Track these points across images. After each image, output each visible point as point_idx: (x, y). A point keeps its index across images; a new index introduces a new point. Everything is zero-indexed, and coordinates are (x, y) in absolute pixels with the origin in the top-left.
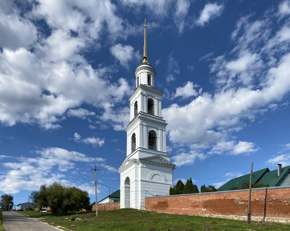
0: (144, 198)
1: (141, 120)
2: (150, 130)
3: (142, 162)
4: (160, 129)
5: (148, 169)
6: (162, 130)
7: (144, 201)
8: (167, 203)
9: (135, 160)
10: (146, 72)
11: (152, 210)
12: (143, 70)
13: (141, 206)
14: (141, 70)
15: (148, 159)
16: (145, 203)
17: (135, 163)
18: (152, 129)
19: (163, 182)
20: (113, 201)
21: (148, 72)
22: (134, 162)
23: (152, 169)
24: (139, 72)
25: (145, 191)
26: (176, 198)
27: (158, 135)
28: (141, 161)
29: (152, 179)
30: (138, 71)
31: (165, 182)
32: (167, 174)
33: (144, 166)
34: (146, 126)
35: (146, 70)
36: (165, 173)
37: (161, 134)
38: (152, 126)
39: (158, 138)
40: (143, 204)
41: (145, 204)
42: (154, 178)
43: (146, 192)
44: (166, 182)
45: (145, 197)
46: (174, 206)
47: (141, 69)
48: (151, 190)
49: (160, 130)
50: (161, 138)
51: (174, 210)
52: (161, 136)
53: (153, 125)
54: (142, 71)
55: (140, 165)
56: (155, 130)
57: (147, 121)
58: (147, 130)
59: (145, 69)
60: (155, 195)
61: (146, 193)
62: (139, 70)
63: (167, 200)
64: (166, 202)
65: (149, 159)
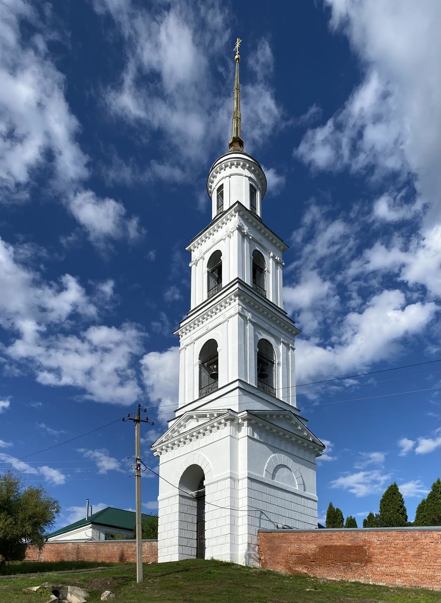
0: (255, 531)
1: (241, 303)
2: (260, 337)
3: (253, 422)
4: (284, 341)
5: (265, 447)
6: (287, 345)
7: (255, 541)
8: (365, 552)
9: (232, 413)
10: (246, 176)
11: (290, 569)
12: (237, 167)
13: (248, 556)
14: (233, 167)
15: (265, 416)
16: (257, 547)
17: (228, 423)
18: (265, 336)
19: (297, 488)
20: (103, 536)
21: (250, 178)
22: (226, 420)
23: (275, 449)
24: (224, 173)
25: (258, 510)
26: (412, 537)
27: (279, 356)
28: (249, 420)
29: (273, 476)
30: (221, 169)
31: (301, 492)
32: (307, 468)
33: (256, 436)
34: (253, 324)
35: (246, 170)
36: (301, 466)
37: (285, 355)
38: (266, 326)
39: (279, 364)
40: (254, 550)
41: (257, 550)
42: (277, 474)
43: (261, 516)
44: (305, 490)
45: (258, 529)
46: (401, 561)
47: (232, 165)
48: (272, 509)
49: (283, 343)
50: (285, 366)
51: (400, 576)
52: (285, 362)
53: (268, 326)
54: (234, 170)
55: (245, 430)
56: (272, 340)
57: (255, 309)
58: (256, 336)
59: (243, 167)
60: (280, 526)
61: (260, 518)
62: (228, 166)
63: (365, 541)
64: (361, 547)
65: (268, 416)
